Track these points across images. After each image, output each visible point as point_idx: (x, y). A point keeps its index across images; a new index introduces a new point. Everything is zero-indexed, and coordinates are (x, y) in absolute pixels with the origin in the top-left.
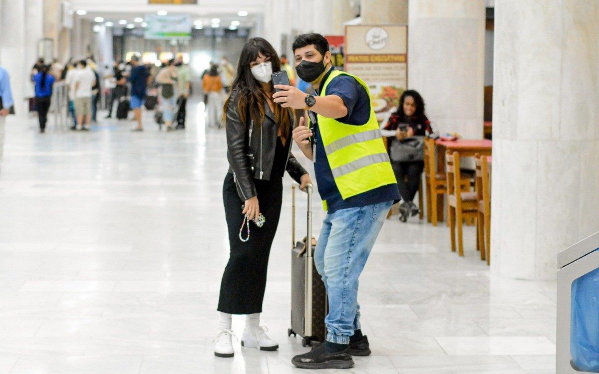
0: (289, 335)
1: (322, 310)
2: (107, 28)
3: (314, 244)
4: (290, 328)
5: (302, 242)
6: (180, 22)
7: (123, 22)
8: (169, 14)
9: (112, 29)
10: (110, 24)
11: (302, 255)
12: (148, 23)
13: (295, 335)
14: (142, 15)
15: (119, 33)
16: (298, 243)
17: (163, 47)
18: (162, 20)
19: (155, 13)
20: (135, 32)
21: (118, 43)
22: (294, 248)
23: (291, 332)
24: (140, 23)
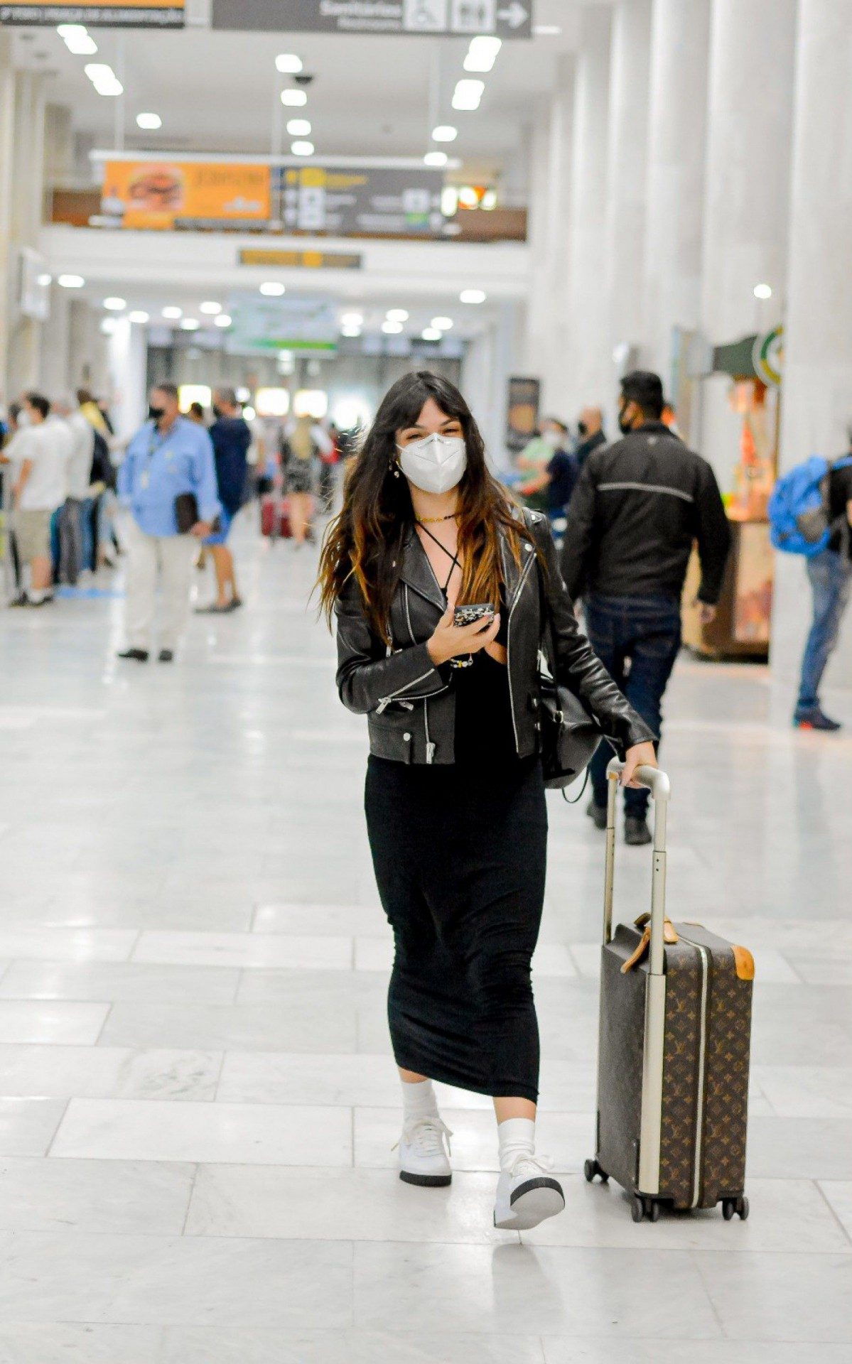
0: (589, 1178)
1: (687, 1121)
2: (134, 326)
3: (670, 937)
4: (593, 1158)
5: (632, 927)
6: (311, 315)
7: (172, 313)
8: (290, 294)
9: (146, 330)
10: (141, 317)
11: (635, 967)
12: (234, 314)
13: (605, 1181)
14: (220, 294)
15: (162, 339)
16: (620, 929)
17: (263, 375)
18: (269, 308)
19: (254, 291)
20: (198, 339)
21: (160, 364)
22: (609, 941)
23: (593, 1169)
24: (213, 316)
